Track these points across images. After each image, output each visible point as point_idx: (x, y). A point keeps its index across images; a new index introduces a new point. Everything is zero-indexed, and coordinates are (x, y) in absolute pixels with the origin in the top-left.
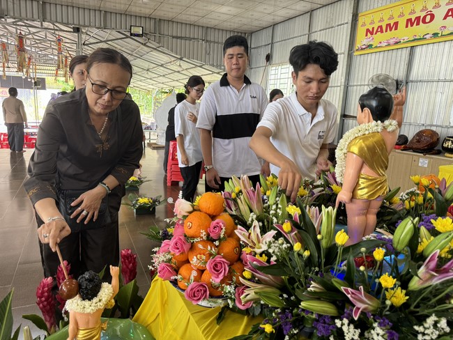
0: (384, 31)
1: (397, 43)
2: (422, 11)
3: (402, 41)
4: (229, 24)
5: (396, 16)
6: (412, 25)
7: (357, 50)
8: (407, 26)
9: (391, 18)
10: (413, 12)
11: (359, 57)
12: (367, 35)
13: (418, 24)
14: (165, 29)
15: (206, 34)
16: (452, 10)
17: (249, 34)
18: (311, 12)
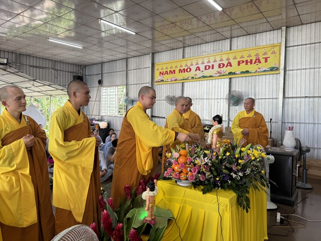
0: (169, 74)
1: (176, 80)
2: (185, 66)
3: (178, 79)
5: (174, 67)
6: (182, 72)
7: (156, 82)
8: (179, 73)
9: (171, 68)
10: (181, 66)
11: (157, 86)
12: (160, 75)
13: (184, 72)
14: (24, 60)
15: (55, 65)
16: (199, 67)
17: (83, 66)
18: (127, 59)
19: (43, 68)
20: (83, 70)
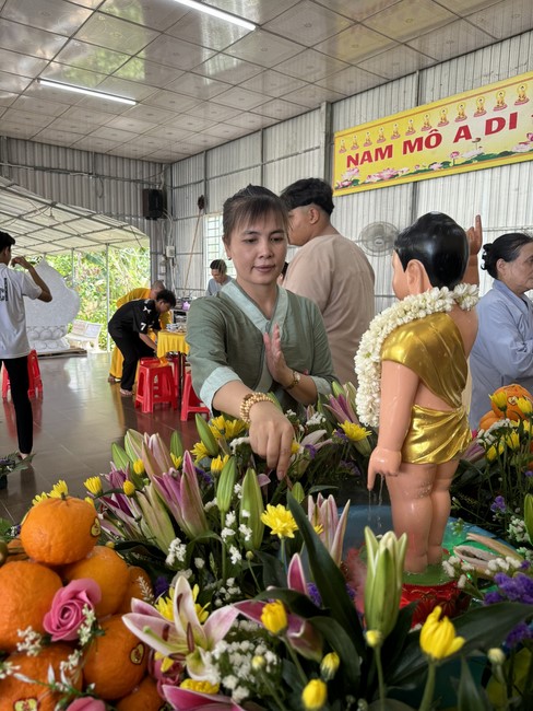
0: (373, 158)
1: (393, 177)
2: (424, 129)
3: (400, 174)
4: (133, 148)
5: (388, 135)
6: (412, 150)
7: (337, 188)
8: (405, 152)
9: (382, 139)
10: (411, 131)
11: (339, 200)
12: (349, 166)
13: (420, 149)
14: (20, 154)
15: (95, 164)
16: (466, 129)
17: (167, 165)
18: (263, 130)
19: (67, 172)
20: (165, 177)
